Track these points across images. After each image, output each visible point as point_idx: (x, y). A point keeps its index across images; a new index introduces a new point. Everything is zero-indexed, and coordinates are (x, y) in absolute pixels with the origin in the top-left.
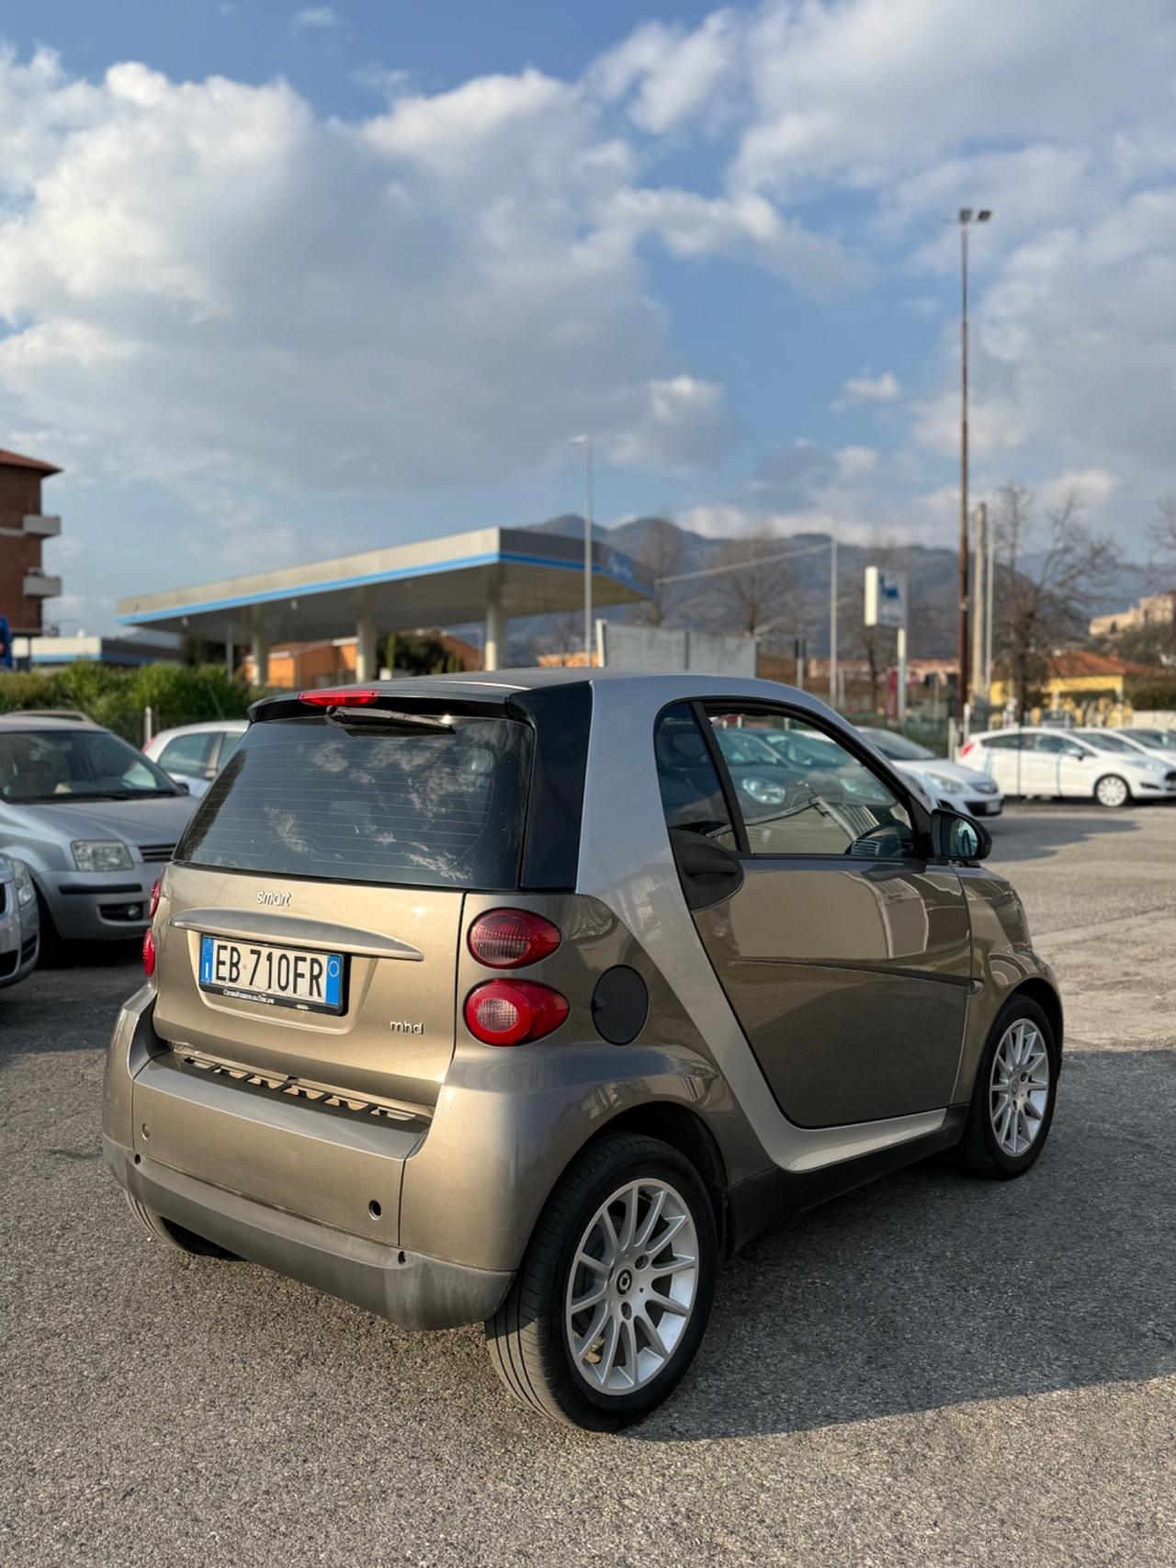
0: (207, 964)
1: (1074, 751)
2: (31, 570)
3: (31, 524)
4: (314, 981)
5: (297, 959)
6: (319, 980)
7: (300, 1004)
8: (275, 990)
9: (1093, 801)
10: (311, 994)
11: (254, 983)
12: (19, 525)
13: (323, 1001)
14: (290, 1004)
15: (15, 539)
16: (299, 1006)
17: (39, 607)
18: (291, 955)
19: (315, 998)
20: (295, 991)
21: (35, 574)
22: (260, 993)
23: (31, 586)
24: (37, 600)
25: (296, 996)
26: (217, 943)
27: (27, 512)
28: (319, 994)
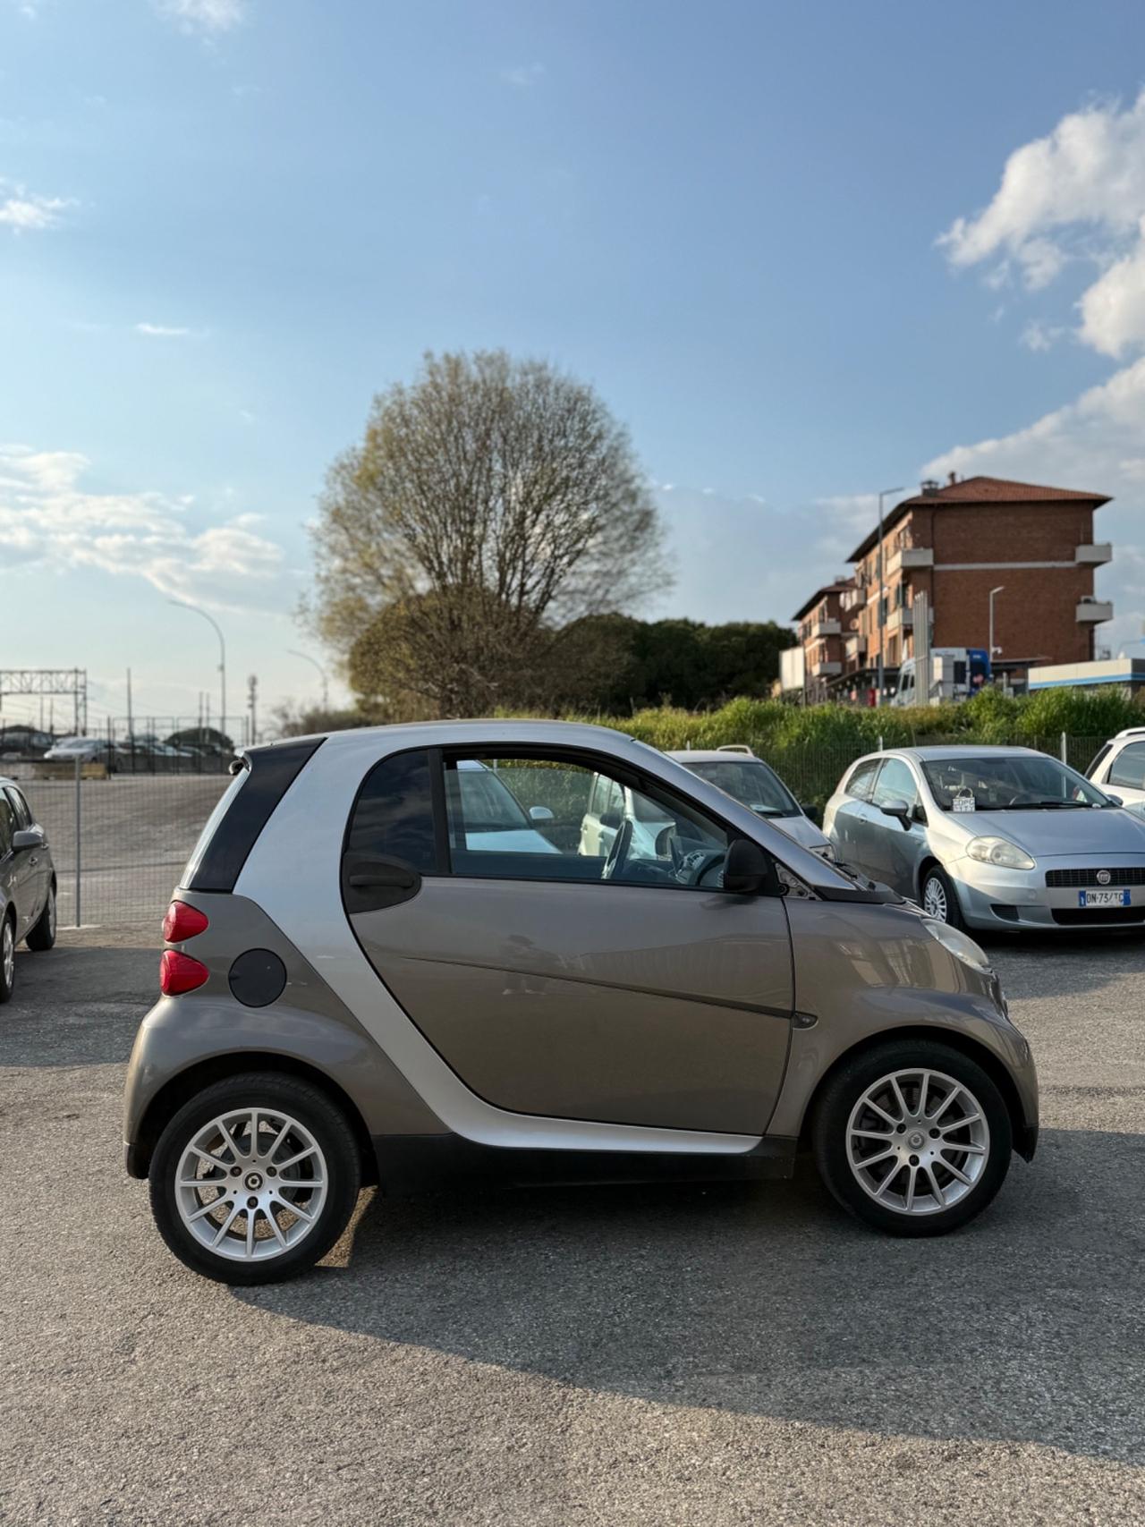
2: (1083, 598)
3: (1083, 554)
12: (1072, 557)
15: (1068, 569)
17: (1092, 632)
21: (1087, 601)
23: (1083, 613)
24: (1090, 625)
27: (1079, 544)
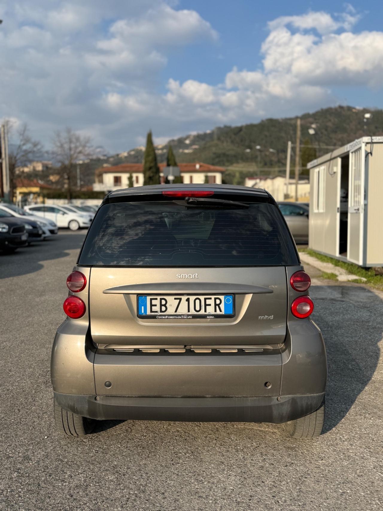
0: (143, 307)
1: (61, 212)
4: (217, 307)
5: (205, 299)
6: (220, 306)
7: (209, 316)
8: (192, 312)
9: (68, 228)
10: (215, 311)
11: (178, 311)
13: (223, 313)
14: (204, 317)
16: (208, 317)
18: (202, 298)
19: (218, 312)
20: (205, 311)
22: (183, 315)
25: (206, 313)
26: (149, 298)
28: (221, 311)
